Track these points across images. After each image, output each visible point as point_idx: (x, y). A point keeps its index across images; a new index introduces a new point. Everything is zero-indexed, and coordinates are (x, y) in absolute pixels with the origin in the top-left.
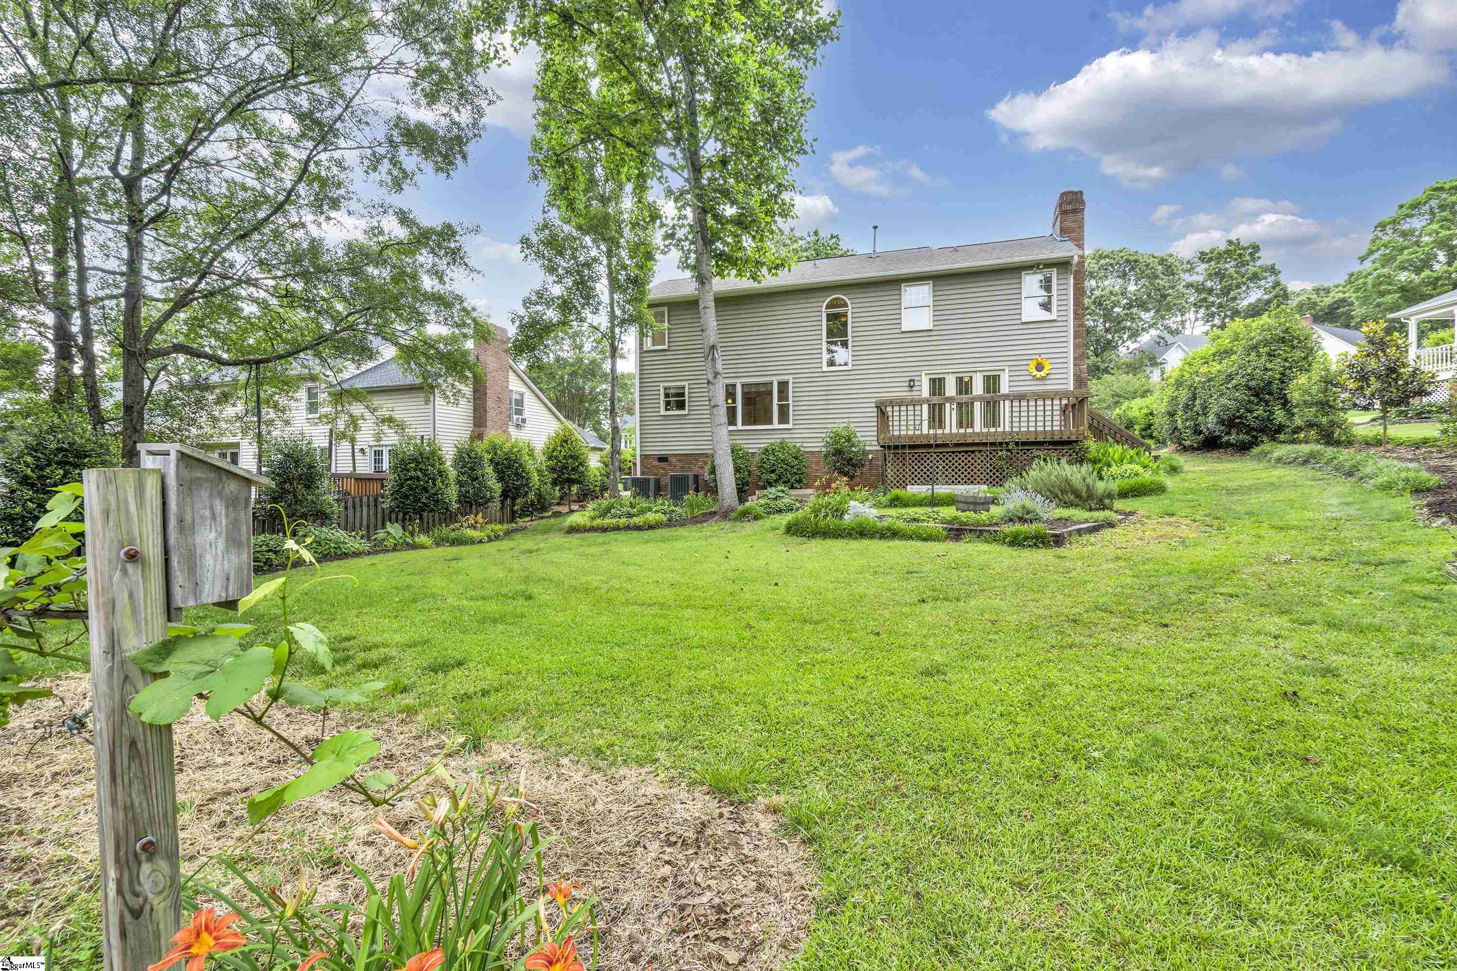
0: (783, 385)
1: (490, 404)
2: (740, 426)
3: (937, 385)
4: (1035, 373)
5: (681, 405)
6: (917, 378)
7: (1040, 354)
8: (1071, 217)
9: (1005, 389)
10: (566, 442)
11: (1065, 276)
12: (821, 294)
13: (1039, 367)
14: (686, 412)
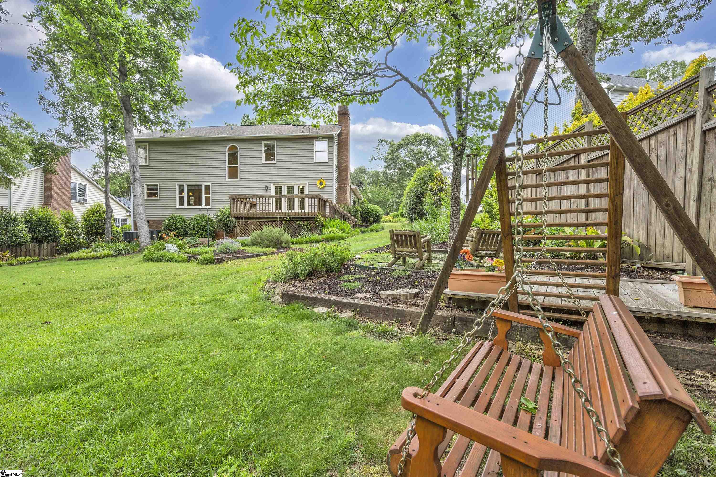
0: (207, 187)
1: (55, 190)
2: (186, 206)
3: (279, 189)
4: (319, 186)
5: (155, 195)
6: (269, 186)
7: (321, 178)
8: (342, 117)
9: (307, 193)
10: (96, 212)
11: (331, 143)
12: (226, 143)
13: (321, 184)
14: (158, 198)
